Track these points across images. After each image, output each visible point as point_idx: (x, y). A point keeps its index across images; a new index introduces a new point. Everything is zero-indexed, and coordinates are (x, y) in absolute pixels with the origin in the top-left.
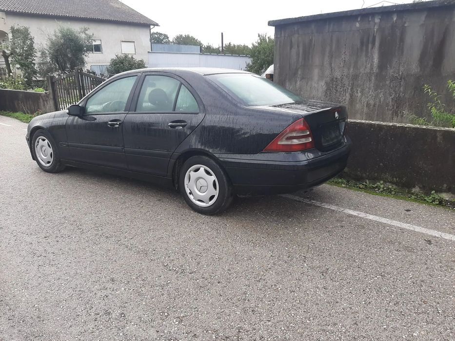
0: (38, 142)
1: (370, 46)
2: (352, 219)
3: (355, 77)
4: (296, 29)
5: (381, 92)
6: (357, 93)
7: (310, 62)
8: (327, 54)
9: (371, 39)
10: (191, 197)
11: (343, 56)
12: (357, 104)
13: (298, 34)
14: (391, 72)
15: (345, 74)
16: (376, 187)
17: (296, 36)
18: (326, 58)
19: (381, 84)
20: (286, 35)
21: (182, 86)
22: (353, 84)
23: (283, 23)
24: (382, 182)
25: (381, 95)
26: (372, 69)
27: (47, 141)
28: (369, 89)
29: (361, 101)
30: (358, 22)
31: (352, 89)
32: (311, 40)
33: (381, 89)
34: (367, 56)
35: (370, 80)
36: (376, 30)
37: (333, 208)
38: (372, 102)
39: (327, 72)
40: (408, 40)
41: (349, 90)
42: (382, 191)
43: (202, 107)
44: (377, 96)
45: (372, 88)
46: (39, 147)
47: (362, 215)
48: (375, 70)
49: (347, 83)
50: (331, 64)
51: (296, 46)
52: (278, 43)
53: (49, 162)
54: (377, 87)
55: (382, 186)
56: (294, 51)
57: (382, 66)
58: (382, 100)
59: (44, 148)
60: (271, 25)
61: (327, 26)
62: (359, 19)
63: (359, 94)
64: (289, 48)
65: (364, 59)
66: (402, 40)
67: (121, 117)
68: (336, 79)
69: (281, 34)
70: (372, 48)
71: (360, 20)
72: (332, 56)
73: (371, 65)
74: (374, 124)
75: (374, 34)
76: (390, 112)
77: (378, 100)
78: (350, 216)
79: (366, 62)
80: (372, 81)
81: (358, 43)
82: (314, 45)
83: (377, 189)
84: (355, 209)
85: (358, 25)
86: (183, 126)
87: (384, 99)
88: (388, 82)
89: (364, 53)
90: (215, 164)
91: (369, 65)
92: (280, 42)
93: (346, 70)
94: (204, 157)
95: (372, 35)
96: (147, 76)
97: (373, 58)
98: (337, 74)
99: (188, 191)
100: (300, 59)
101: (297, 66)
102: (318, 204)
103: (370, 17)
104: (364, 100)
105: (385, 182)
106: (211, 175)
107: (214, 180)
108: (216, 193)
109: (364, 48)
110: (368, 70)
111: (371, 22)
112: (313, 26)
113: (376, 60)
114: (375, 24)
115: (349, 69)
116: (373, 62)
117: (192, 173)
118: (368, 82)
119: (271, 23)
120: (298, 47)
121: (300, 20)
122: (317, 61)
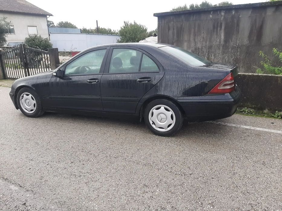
0: (23, 97)
1: (219, 29)
2: (250, 131)
3: (210, 47)
4: (172, 18)
5: (226, 56)
6: (212, 56)
7: (182, 38)
8: (192, 34)
9: (219, 24)
10: (154, 126)
11: (202, 35)
13: (173, 21)
14: (232, 44)
15: (204, 45)
16: (243, 111)
17: (172, 23)
18: (192, 36)
19: (226, 51)
20: (166, 22)
21: (144, 54)
22: (209, 52)
23: (163, 15)
24: (246, 108)
25: (226, 57)
26: (220, 42)
27: (30, 95)
28: (219, 54)
30: (211, 14)
31: (208, 54)
32: (182, 25)
33: (226, 54)
34: (217, 34)
35: (219, 49)
36: (222, 19)
37: (234, 125)
39: (193, 44)
40: (241, 25)
41: (207, 55)
43: (161, 68)
44: (223, 58)
45: (221, 53)
46: (23, 100)
47: (252, 128)
48: (222, 43)
49: (205, 51)
50: (195, 40)
51: (172, 29)
52: (160, 27)
53: (32, 110)
54: (223, 53)
55: (247, 110)
56: (171, 32)
57: (226, 41)
58: (227, 60)
59: (27, 101)
61: (192, 17)
62: (212, 13)
63: (213, 57)
64: (167, 30)
65: (216, 36)
66: (238, 25)
67: (99, 77)
68: (198, 48)
69: (162, 21)
70: (220, 30)
72: (195, 35)
73: (220, 40)
75: (221, 22)
77: (224, 60)
78: (247, 129)
79: (217, 38)
80: (221, 49)
81: (212, 27)
82: (184, 28)
84: (245, 125)
85: (211, 16)
87: (228, 60)
88: (230, 50)
89: (215, 33)
90: (172, 103)
92: (161, 26)
93: (204, 43)
94: (164, 100)
95: (220, 22)
97: (221, 36)
98: (199, 45)
100: (175, 37)
101: (173, 41)
103: (219, 12)
104: (216, 60)
105: (248, 108)
106: (170, 111)
107: (172, 114)
109: (215, 30)
110: (218, 43)
111: (219, 15)
112: (183, 17)
113: (223, 37)
114: (222, 16)
115: (206, 43)
116: (221, 38)
118: (218, 50)
119: (155, 15)
120: (173, 29)
121: (175, 13)
122: (186, 37)
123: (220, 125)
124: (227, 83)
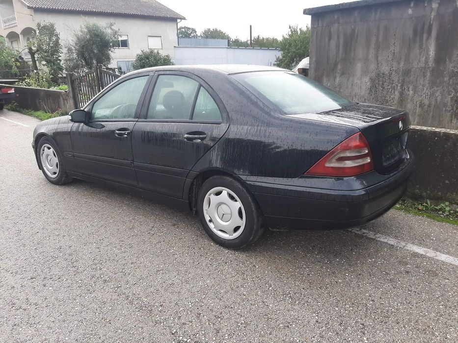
0: (44, 150)
1: (425, 36)
2: (419, 261)
3: (407, 73)
4: (336, 17)
5: (437, 90)
6: (408, 91)
7: (352, 55)
8: (373, 46)
9: (426, 28)
10: (211, 226)
11: (392, 48)
12: (408, 103)
13: (339, 23)
14: (450, 66)
15: (394, 68)
16: (440, 210)
17: (336, 25)
18: (372, 51)
19: (438, 81)
20: (324, 25)
21: (202, 87)
22: (403, 81)
23: (320, 11)
24: (447, 203)
25: (438, 94)
26: (426, 63)
27: (52, 150)
28: (423, 86)
29: (412, 100)
30: (411, 8)
31: (402, 86)
32: (353, 31)
33: (438, 87)
34: (421, 47)
35: (425, 76)
36: (432, 17)
37: (392, 241)
38: (426, 102)
39: (373, 67)
41: (399, 88)
42: (447, 215)
43: (225, 115)
44: (432, 95)
45: (428, 85)
46: (44, 155)
47: (431, 253)
48: (431, 64)
49: (396, 79)
50: (377, 57)
51: (336, 37)
52: (315, 34)
53: (55, 173)
54: (433, 84)
55: (448, 209)
56: (333, 43)
57: (440, 60)
58: (439, 99)
59: (49, 158)
60: (307, 14)
61: (373, 14)
62: (412, 5)
63: (411, 92)
64: (327, 40)
65: (418, 51)
67: (129, 125)
68: (383, 74)
69: (318, 24)
70: (428, 39)
71: (414, 5)
72: (379, 48)
73: (426, 58)
74: (440, 133)
75: (430, 22)
76: (449, 114)
77: (434, 99)
78: (415, 255)
79: (420, 55)
80: (428, 76)
81: (410, 33)
82: (357, 35)
83: (441, 212)
84: (420, 244)
85: (410, 11)
86: (202, 139)
87: (442, 99)
88: (446, 79)
89: (417, 45)
90: (241, 187)
91: (424, 59)
92: (317, 32)
93: (395, 64)
94: (228, 178)
95: (428, 23)
96: (160, 76)
97: (428, 50)
98: (385, 69)
99: (207, 218)
100: (341, 52)
101: (336, 59)
102: (371, 235)
103: (426, 2)
104: (417, 99)
105: (451, 203)
106: (236, 201)
107: (240, 209)
108: (242, 223)
109: (418, 39)
110: (422, 65)
111: (427, 8)
112: (356, 13)
113: (432, 53)
114: (432, 9)
115: (399, 63)
116: (428, 55)
117: (213, 197)
118: (423, 78)
119: (306, 12)
120: (338, 37)
121: (341, 7)
122: (360, 52)
123: (362, 237)
124: (348, 154)
